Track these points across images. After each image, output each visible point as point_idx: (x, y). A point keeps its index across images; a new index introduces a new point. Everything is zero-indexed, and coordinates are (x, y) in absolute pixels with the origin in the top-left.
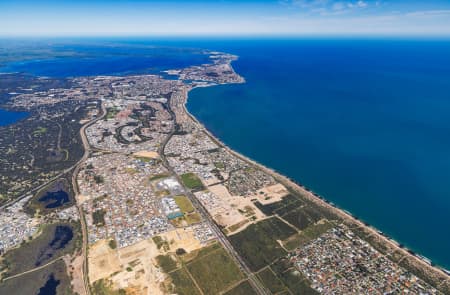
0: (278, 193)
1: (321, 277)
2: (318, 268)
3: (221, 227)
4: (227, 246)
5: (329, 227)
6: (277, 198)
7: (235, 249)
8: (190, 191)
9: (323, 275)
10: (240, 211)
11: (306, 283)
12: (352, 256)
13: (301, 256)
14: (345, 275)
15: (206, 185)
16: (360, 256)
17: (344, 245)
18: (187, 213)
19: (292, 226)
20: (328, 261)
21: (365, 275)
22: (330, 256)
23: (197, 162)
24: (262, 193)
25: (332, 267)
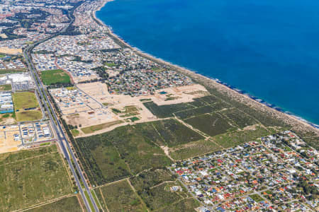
0: (192, 93)
1: (221, 197)
2: (221, 185)
3: (68, 128)
4: (65, 150)
5: (265, 134)
6: (187, 99)
7: (78, 155)
8: (45, 87)
9: (227, 195)
10: (115, 111)
11: (188, 205)
12: (293, 171)
13: (197, 167)
14: (272, 197)
15: (76, 82)
16: (309, 171)
17: (282, 156)
18: (22, 110)
19: (196, 130)
20: (246, 177)
21: (309, 198)
22: (253, 170)
23: (78, 59)
24: (163, 93)
25: (249, 185)
